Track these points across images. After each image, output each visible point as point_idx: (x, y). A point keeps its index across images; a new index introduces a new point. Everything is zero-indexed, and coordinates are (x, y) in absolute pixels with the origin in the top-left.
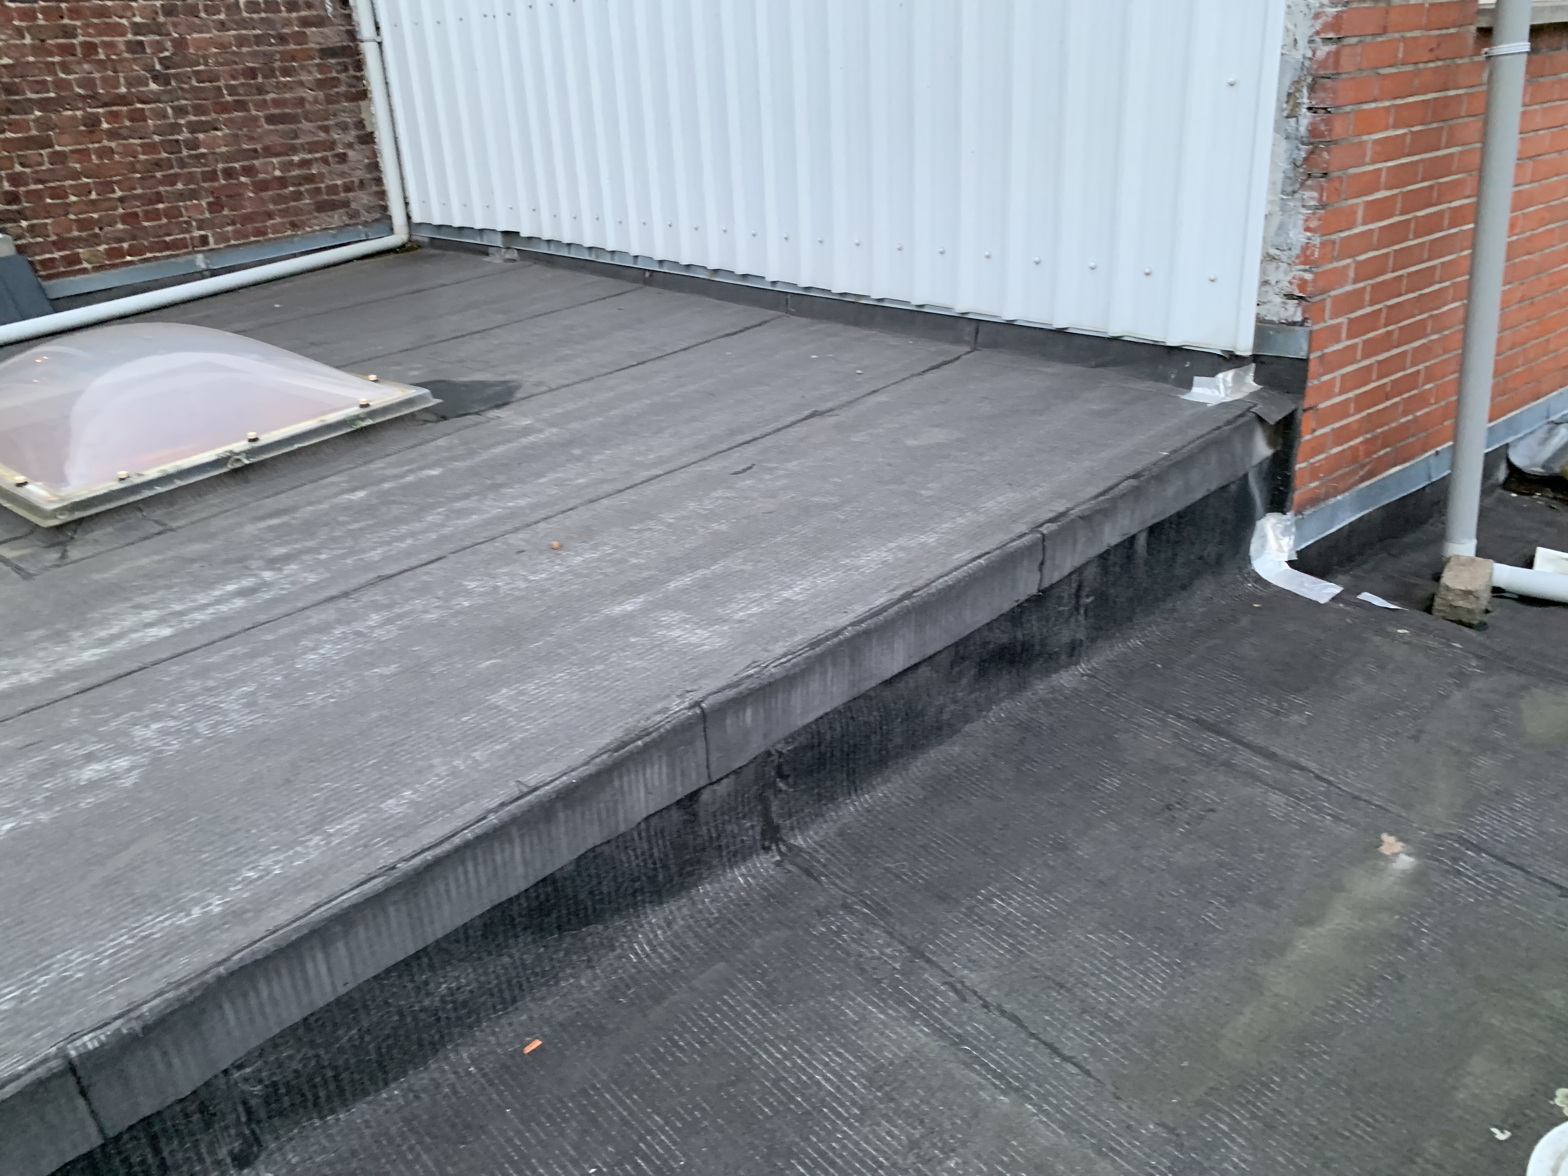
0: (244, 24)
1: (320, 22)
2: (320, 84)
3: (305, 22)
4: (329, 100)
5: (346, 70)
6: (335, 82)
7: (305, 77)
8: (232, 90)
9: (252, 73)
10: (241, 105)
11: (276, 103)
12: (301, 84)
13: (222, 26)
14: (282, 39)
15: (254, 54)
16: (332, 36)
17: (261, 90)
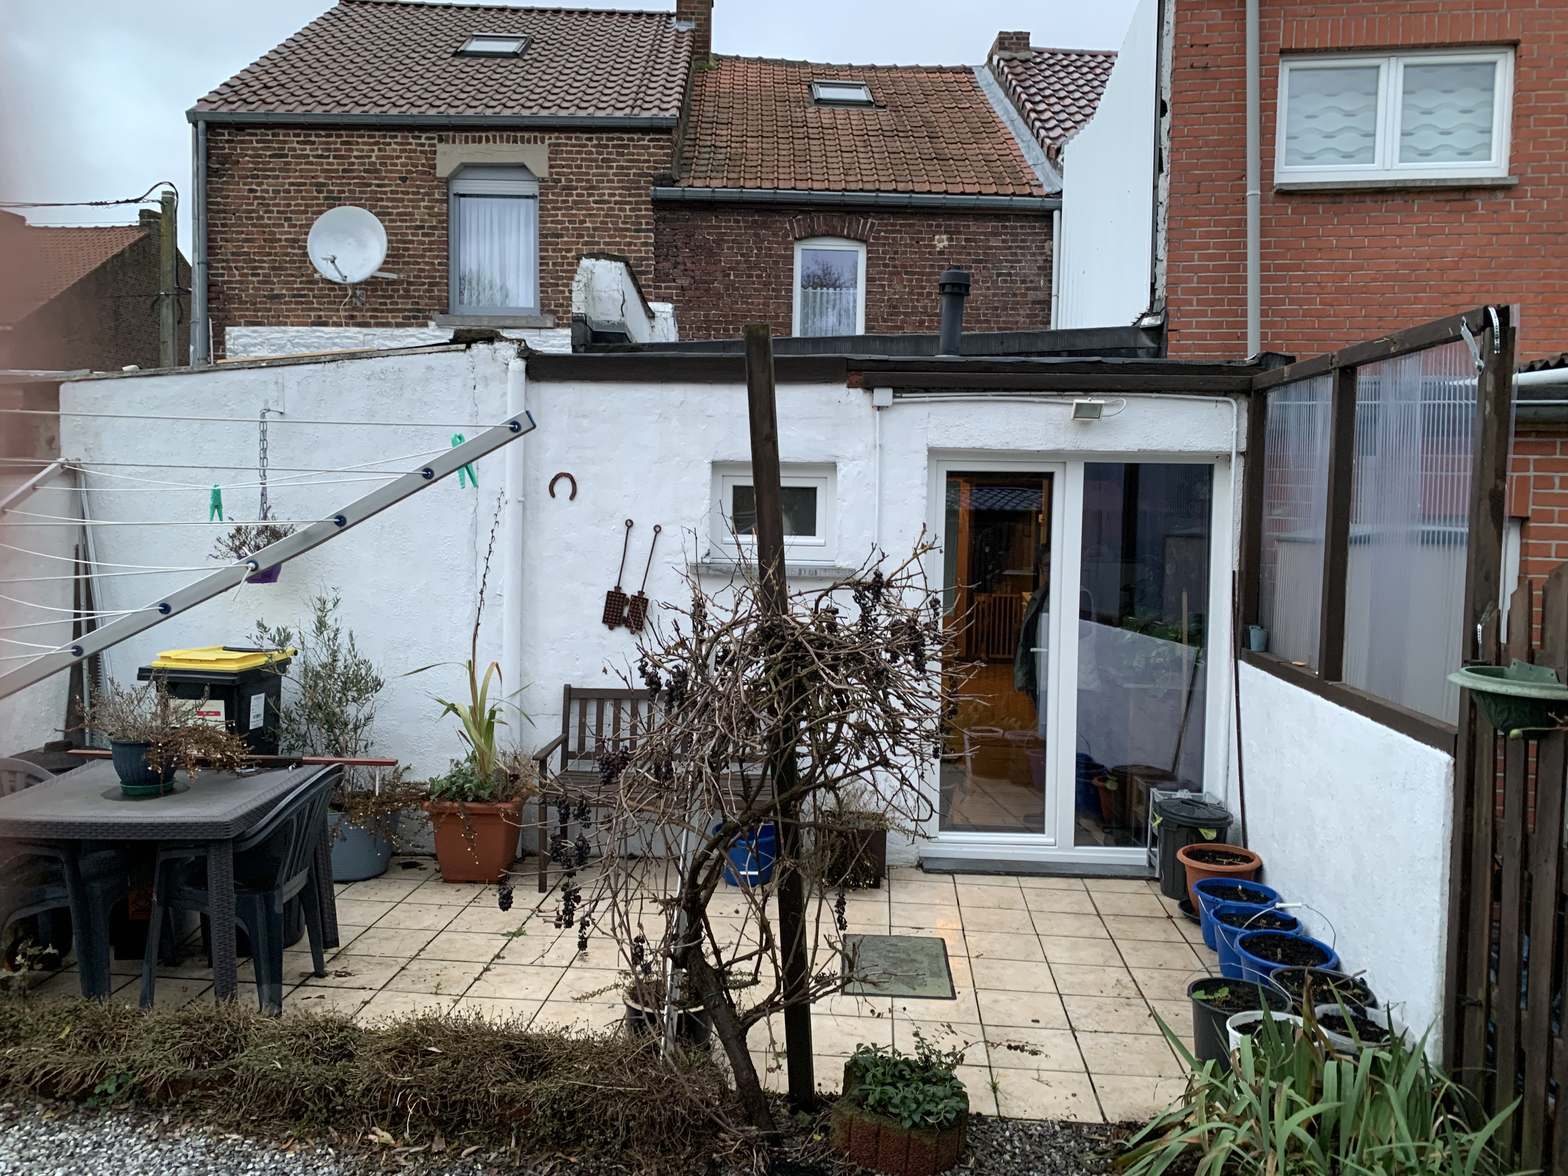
0: (998, 288)
1: (1036, 289)
2: (1028, 316)
3: (1028, 289)
4: (1031, 323)
5: (1044, 310)
6: (1037, 315)
7: (1021, 312)
8: (985, 315)
9: (996, 308)
10: (988, 321)
11: (1004, 322)
12: (1019, 315)
13: (988, 288)
14: (1015, 295)
15: (999, 301)
16: (1041, 295)
17: (998, 316)
